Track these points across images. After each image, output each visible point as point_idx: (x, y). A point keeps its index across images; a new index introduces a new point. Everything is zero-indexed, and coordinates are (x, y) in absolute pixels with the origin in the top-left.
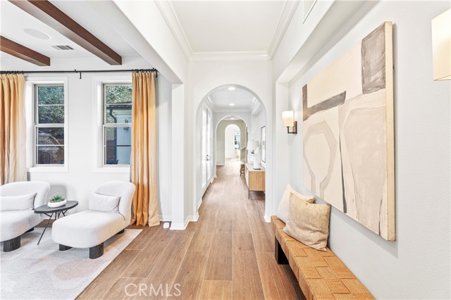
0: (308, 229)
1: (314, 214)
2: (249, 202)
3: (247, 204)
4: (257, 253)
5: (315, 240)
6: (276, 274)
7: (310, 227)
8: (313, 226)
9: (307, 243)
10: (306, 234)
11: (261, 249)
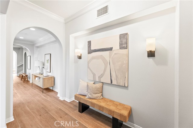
0: (97, 93)
1: (99, 87)
2: (44, 94)
3: (44, 96)
4: (70, 114)
5: (100, 96)
6: (84, 117)
7: (98, 92)
8: (99, 91)
9: (97, 98)
10: (97, 95)
11: (70, 112)
